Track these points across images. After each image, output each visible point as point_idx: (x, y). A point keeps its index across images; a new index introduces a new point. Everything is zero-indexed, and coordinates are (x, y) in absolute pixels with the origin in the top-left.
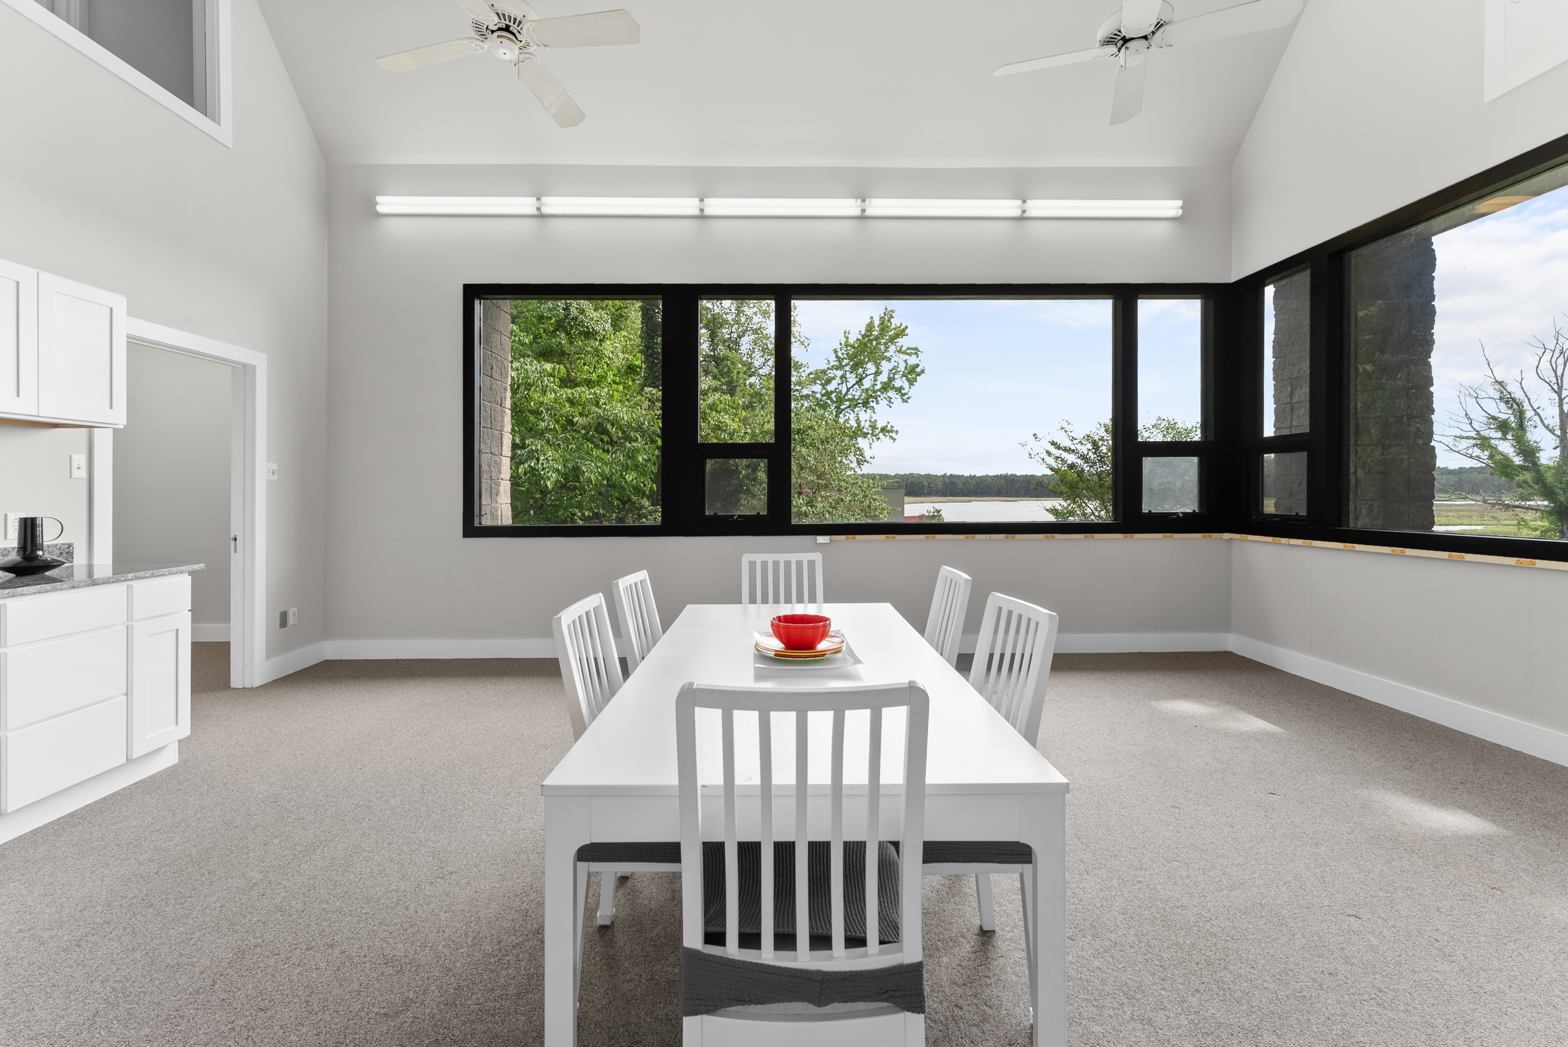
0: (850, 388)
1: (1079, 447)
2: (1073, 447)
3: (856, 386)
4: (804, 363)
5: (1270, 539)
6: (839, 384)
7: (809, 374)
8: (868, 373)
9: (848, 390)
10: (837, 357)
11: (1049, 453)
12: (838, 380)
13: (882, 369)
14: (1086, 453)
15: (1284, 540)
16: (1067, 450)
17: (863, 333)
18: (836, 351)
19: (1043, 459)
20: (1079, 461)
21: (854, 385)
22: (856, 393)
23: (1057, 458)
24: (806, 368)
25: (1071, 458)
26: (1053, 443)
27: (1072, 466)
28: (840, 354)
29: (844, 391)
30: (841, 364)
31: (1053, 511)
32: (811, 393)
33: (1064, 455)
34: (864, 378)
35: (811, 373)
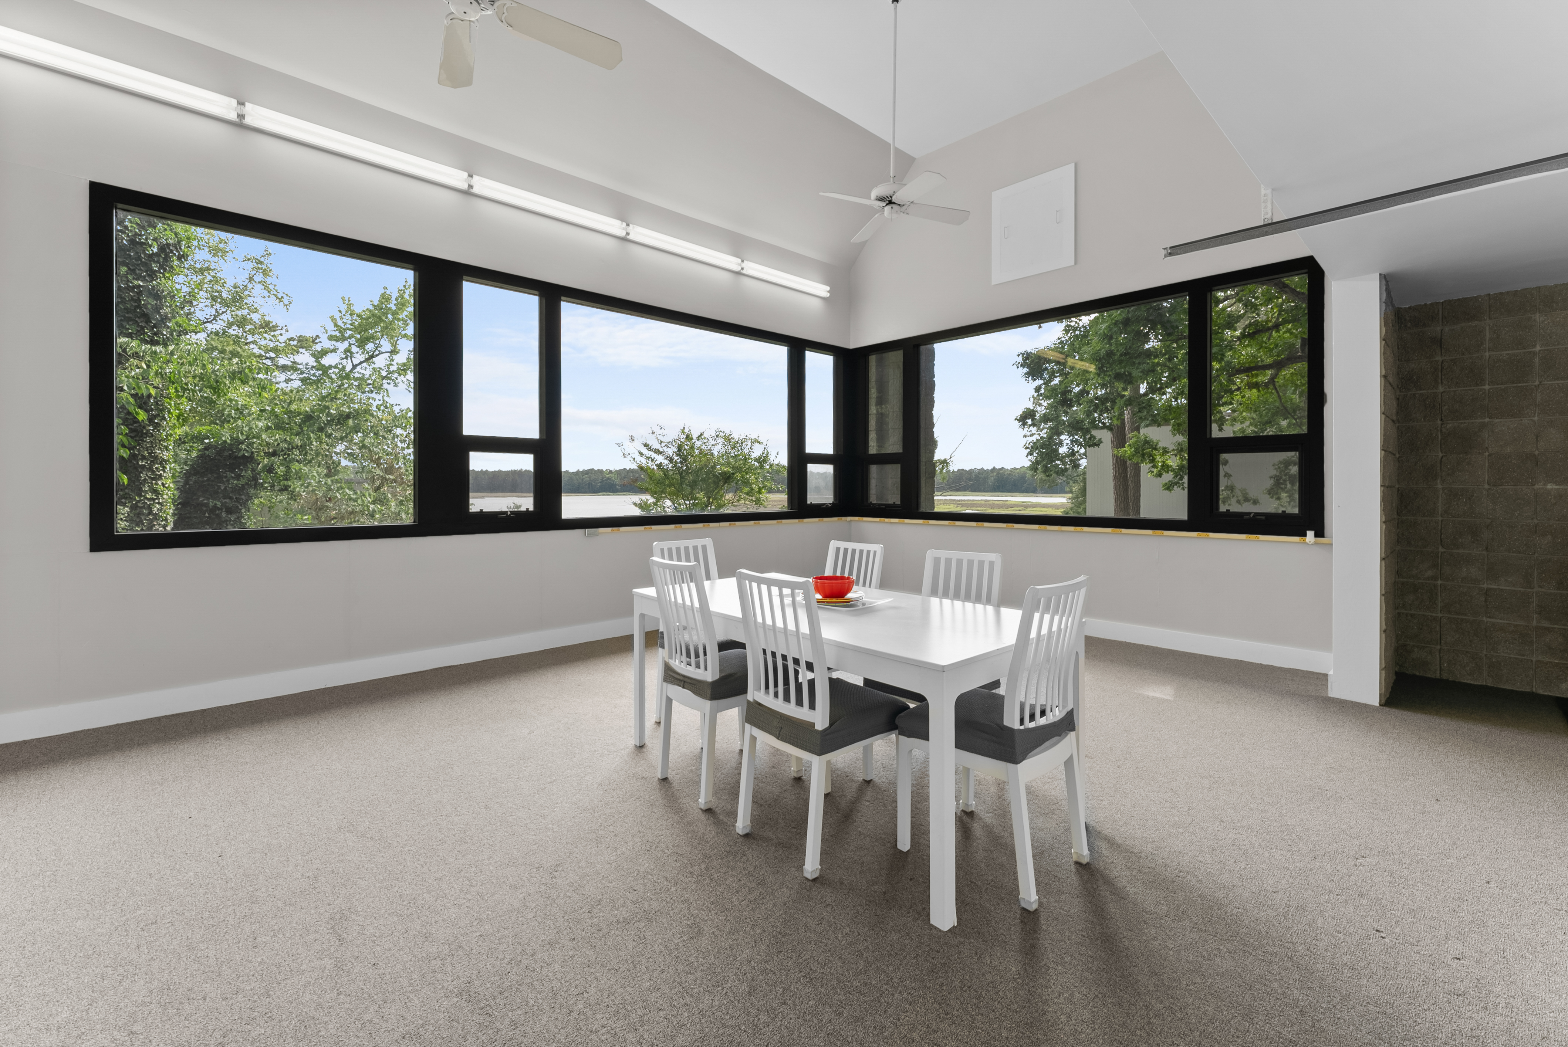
0: (357, 365)
1: (665, 449)
2: (661, 450)
3: (365, 365)
4: (281, 324)
5: (878, 519)
6: (343, 359)
7: (290, 340)
8: (382, 350)
9: (354, 367)
10: (336, 325)
11: (641, 454)
12: (340, 354)
13: (399, 347)
14: (671, 454)
15: (887, 520)
16: (658, 452)
17: (376, 303)
18: (333, 319)
19: (634, 459)
20: (666, 462)
21: (361, 363)
22: (365, 371)
23: (648, 458)
24: (283, 332)
25: (660, 459)
26: (646, 445)
27: (659, 466)
28: (340, 323)
29: (349, 367)
30: (343, 335)
31: (640, 506)
32: (290, 364)
33: (654, 455)
34: (377, 355)
35: (291, 339)
